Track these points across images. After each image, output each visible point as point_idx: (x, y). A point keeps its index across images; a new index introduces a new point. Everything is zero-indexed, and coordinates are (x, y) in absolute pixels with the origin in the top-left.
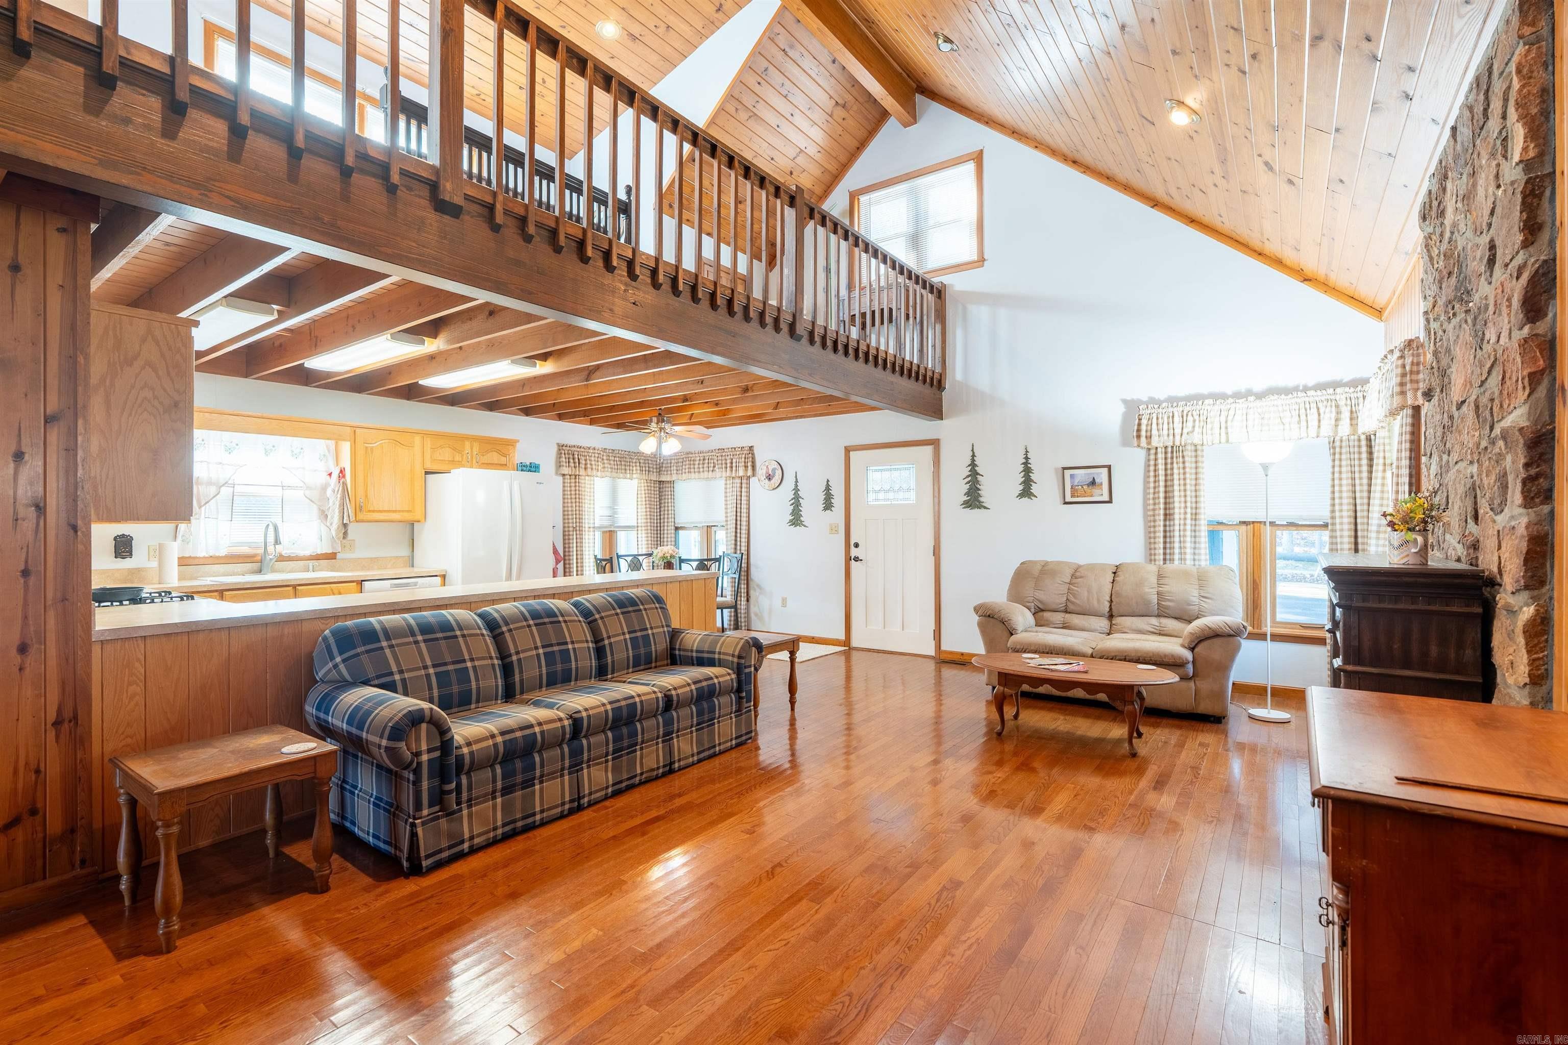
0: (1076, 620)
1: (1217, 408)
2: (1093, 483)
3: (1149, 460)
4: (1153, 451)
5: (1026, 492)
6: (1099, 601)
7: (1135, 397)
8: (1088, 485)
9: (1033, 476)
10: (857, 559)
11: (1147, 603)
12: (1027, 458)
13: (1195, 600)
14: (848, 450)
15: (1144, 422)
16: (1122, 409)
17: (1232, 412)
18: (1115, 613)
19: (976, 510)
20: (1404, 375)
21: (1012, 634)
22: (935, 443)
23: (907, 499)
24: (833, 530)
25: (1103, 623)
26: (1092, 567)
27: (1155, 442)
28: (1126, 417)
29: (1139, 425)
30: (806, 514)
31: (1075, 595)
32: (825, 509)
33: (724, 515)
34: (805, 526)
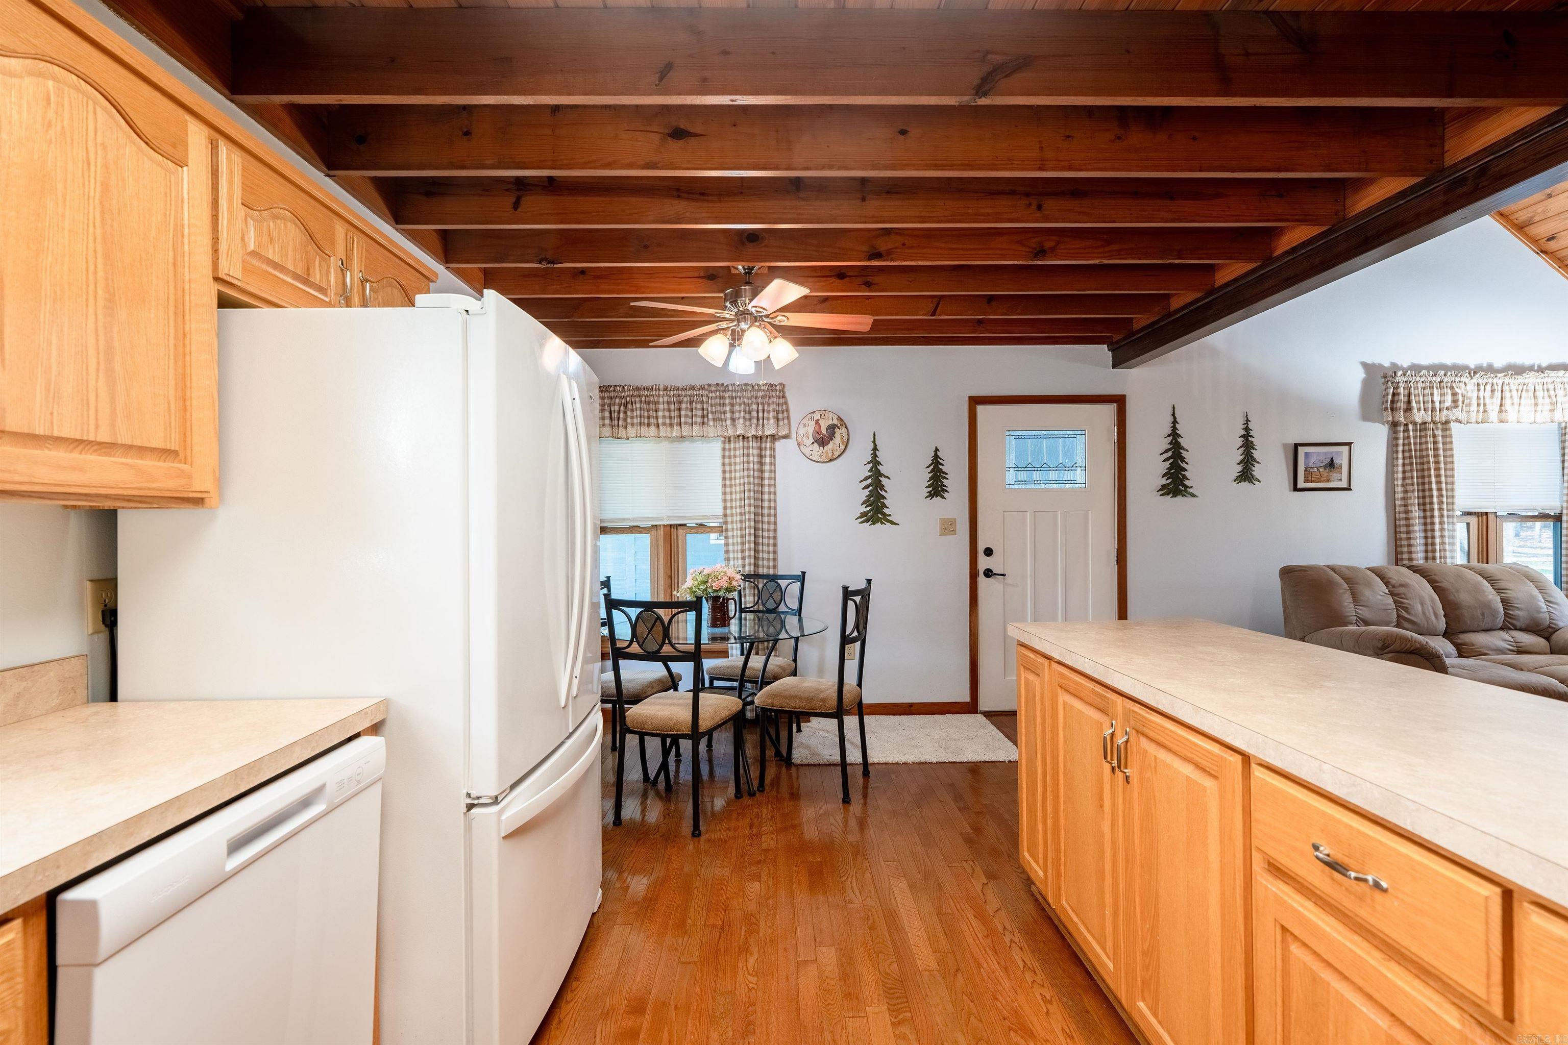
1: (1475, 381)
2: (1331, 464)
3: (1396, 439)
4: (1402, 428)
5: (1246, 475)
7: (1378, 362)
8: (1325, 467)
9: (1256, 454)
10: (988, 573)
11: (1492, 613)
12: (1247, 429)
14: (974, 402)
15: (1400, 391)
16: (1361, 374)
19: (1179, 499)
22: (1119, 401)
23: (1072, 482)
24: (948, 527)
28: (1367, 384)
30: (893, 504)
31: (1406, 609)
32: (931, 495)
33: (720, 505)
34: (892, 523)
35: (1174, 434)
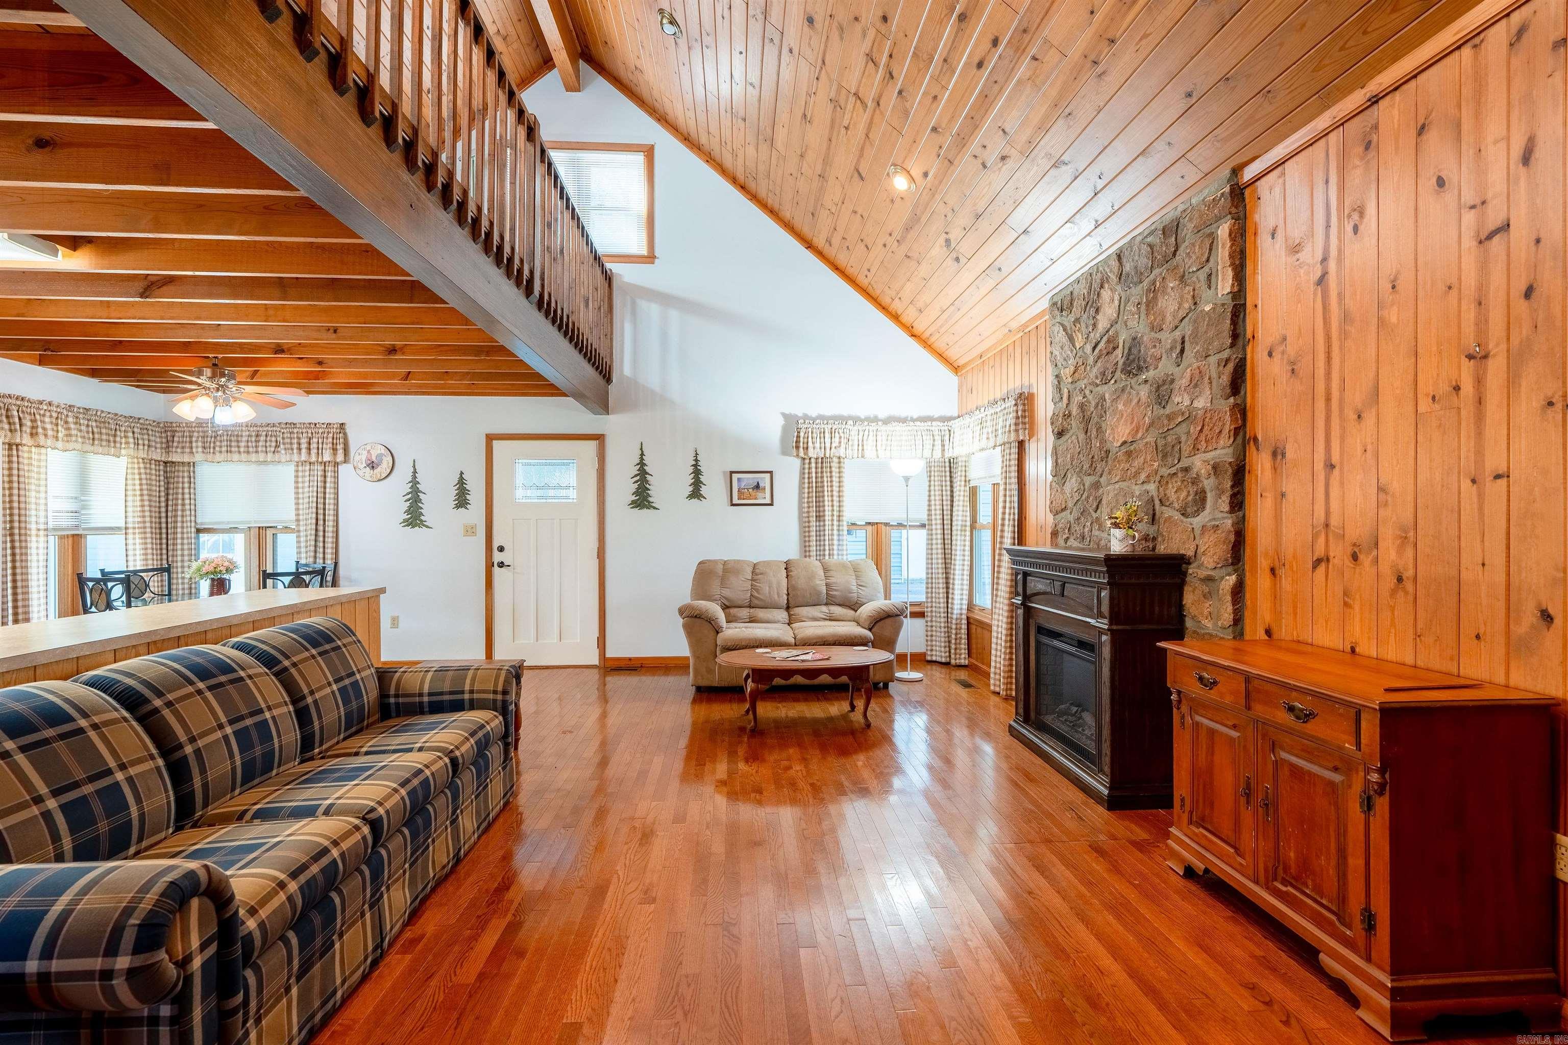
0: (761, 614)
1: (856, 428)
2: (757, 487)
3: (804, 469)
4: (807, 461)
5: (696, 493)
6: (778, 594)
7: (793, 413)
8: (753, 489)
9: (702, 478)
10: (501, 565)
11: (819, 593)
12: (696, 460)
13: (854, 588)
14: (490, 438)
15: (802, 434)
16: (781, 421)
17: (866, 433)
18: (792, 603)
19: (645, 510)
20: (1017, 418)
21: (718, 633)
22: (599, 438)
23: (567, 497)
24: (470, 531)
25: (782, 615)
26: (768, 564)
27: (812, 453)
28: (786, 429)
29: (798, 437)
30: (429, 512)
31: (757, 591)
32: (458, 506)
33: (293, 513)
34: (427, 527)
35: (642, 464)
